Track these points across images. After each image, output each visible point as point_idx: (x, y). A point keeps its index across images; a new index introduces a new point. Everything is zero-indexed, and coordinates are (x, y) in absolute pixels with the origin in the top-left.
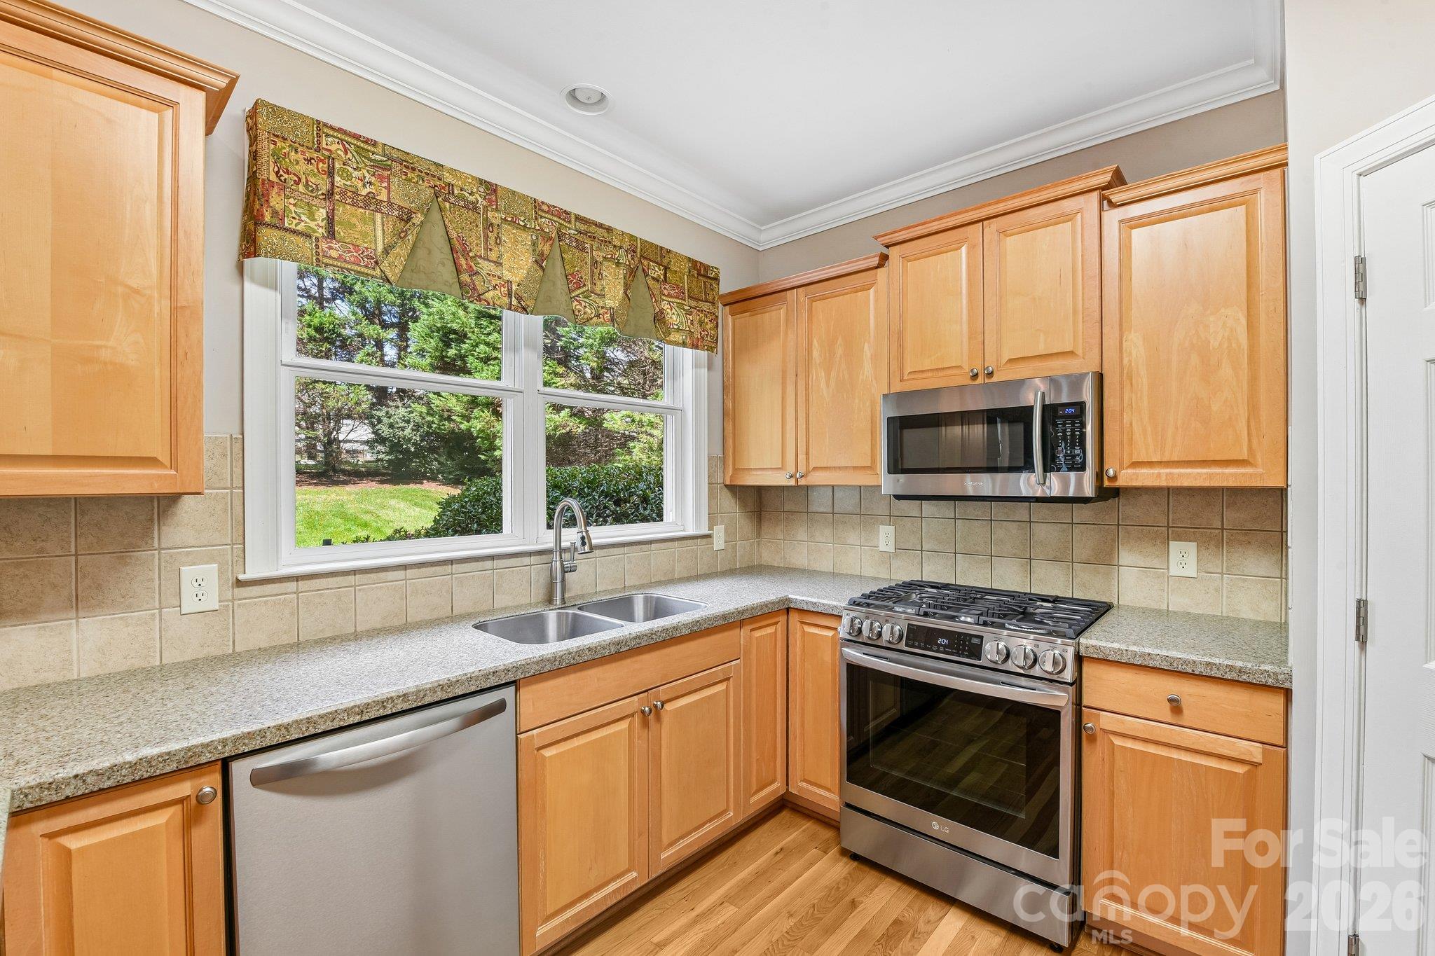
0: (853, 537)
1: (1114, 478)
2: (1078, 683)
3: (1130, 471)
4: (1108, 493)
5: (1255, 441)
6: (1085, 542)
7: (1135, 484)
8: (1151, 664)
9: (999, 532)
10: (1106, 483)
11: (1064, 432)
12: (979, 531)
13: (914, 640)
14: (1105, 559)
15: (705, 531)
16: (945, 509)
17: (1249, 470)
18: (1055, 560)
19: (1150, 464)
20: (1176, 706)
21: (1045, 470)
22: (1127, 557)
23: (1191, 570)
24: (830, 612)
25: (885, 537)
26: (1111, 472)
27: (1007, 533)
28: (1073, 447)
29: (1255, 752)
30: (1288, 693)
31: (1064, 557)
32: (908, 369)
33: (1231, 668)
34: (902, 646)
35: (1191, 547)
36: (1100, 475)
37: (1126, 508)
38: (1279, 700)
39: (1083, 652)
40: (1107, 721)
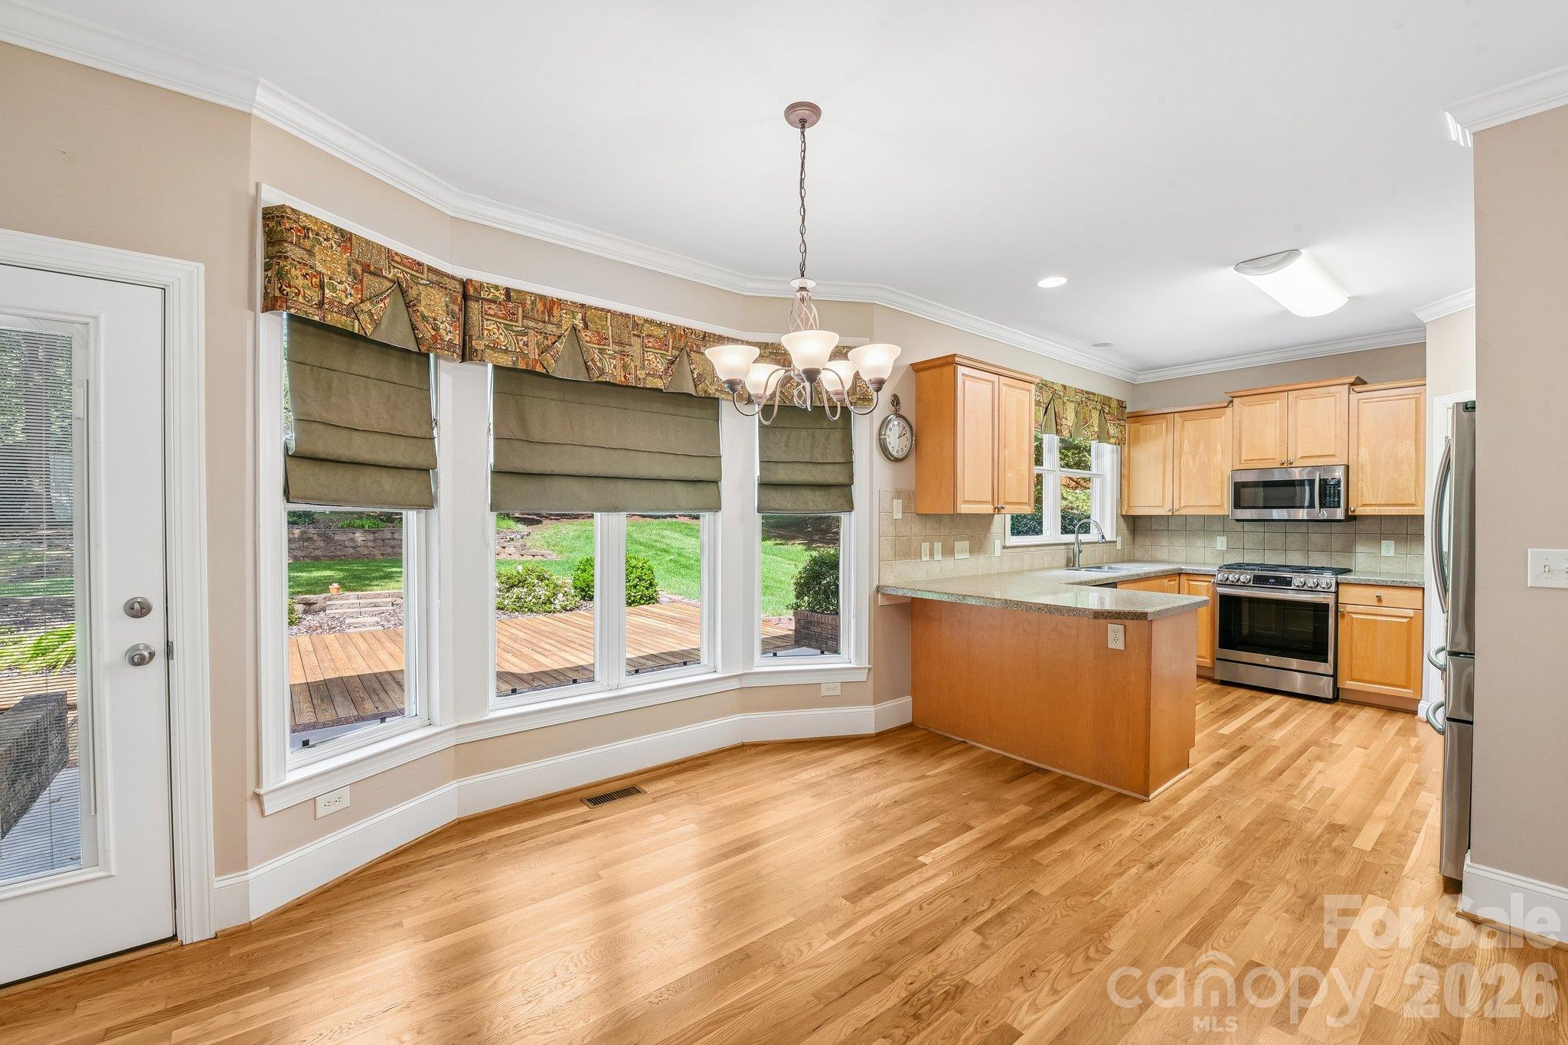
0: (1199, 543)
1: (1354, 511)
2: (1337, 593)
3: (1361, 508)
4: (1351, 518)
5: (1417, 495)
6: (1336, 542)
7: (1363, 514)
8: (1369, 583)
9: (1290, 538)
10: (1350, 513)
11: (1330, 491)
12: (1279, 538)
13: (1257, 581)
14: (1348, 549)
15: (1115, 539)
16: (1259, 527)
17: (1415, 508)
18: (1322, 551)
19: (1371, 505)
20: (1379, 598)
21: (1320, 508)
22: (1359, 548)
23: (1392, 553)
24: (1207, 573)
25: (1221, 542)
26: (1352, 509)
27: (1295, 539)
28: (1334, 497)
29: (1411, 613)
30: (1423, 589)
31: (1325, 550)
32: (1243, 458)
33: (1401, 582)
34: (1251, 584)
35: (1392, 543)
36: (1347, 510)
37: (1359, 526)
38: (1421, 592)
39: (1339, 581)
40: (1349, 608)
